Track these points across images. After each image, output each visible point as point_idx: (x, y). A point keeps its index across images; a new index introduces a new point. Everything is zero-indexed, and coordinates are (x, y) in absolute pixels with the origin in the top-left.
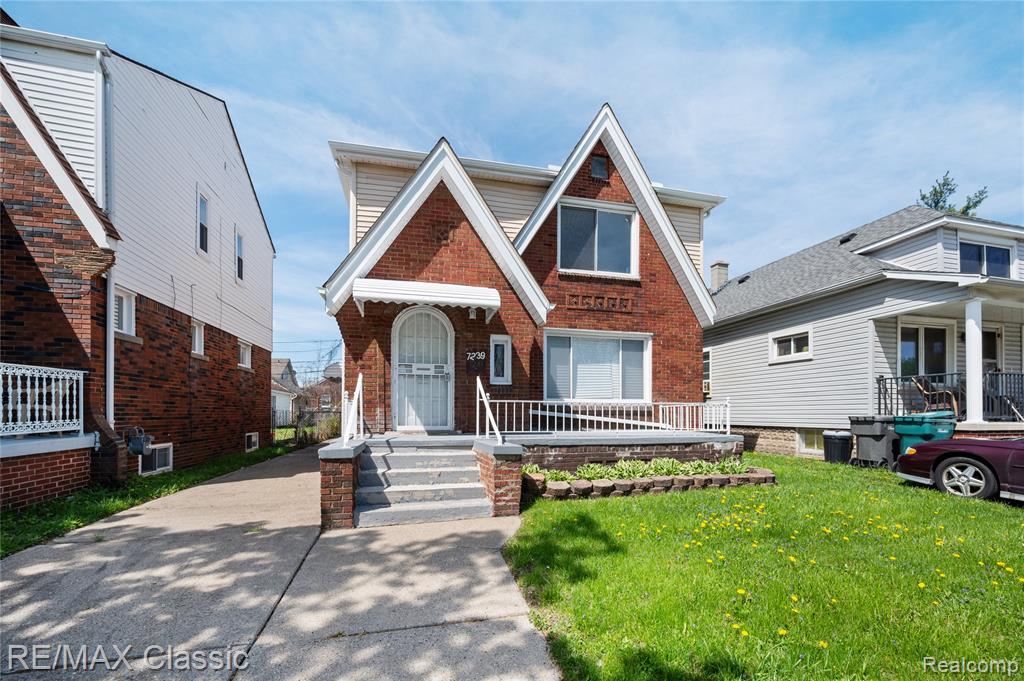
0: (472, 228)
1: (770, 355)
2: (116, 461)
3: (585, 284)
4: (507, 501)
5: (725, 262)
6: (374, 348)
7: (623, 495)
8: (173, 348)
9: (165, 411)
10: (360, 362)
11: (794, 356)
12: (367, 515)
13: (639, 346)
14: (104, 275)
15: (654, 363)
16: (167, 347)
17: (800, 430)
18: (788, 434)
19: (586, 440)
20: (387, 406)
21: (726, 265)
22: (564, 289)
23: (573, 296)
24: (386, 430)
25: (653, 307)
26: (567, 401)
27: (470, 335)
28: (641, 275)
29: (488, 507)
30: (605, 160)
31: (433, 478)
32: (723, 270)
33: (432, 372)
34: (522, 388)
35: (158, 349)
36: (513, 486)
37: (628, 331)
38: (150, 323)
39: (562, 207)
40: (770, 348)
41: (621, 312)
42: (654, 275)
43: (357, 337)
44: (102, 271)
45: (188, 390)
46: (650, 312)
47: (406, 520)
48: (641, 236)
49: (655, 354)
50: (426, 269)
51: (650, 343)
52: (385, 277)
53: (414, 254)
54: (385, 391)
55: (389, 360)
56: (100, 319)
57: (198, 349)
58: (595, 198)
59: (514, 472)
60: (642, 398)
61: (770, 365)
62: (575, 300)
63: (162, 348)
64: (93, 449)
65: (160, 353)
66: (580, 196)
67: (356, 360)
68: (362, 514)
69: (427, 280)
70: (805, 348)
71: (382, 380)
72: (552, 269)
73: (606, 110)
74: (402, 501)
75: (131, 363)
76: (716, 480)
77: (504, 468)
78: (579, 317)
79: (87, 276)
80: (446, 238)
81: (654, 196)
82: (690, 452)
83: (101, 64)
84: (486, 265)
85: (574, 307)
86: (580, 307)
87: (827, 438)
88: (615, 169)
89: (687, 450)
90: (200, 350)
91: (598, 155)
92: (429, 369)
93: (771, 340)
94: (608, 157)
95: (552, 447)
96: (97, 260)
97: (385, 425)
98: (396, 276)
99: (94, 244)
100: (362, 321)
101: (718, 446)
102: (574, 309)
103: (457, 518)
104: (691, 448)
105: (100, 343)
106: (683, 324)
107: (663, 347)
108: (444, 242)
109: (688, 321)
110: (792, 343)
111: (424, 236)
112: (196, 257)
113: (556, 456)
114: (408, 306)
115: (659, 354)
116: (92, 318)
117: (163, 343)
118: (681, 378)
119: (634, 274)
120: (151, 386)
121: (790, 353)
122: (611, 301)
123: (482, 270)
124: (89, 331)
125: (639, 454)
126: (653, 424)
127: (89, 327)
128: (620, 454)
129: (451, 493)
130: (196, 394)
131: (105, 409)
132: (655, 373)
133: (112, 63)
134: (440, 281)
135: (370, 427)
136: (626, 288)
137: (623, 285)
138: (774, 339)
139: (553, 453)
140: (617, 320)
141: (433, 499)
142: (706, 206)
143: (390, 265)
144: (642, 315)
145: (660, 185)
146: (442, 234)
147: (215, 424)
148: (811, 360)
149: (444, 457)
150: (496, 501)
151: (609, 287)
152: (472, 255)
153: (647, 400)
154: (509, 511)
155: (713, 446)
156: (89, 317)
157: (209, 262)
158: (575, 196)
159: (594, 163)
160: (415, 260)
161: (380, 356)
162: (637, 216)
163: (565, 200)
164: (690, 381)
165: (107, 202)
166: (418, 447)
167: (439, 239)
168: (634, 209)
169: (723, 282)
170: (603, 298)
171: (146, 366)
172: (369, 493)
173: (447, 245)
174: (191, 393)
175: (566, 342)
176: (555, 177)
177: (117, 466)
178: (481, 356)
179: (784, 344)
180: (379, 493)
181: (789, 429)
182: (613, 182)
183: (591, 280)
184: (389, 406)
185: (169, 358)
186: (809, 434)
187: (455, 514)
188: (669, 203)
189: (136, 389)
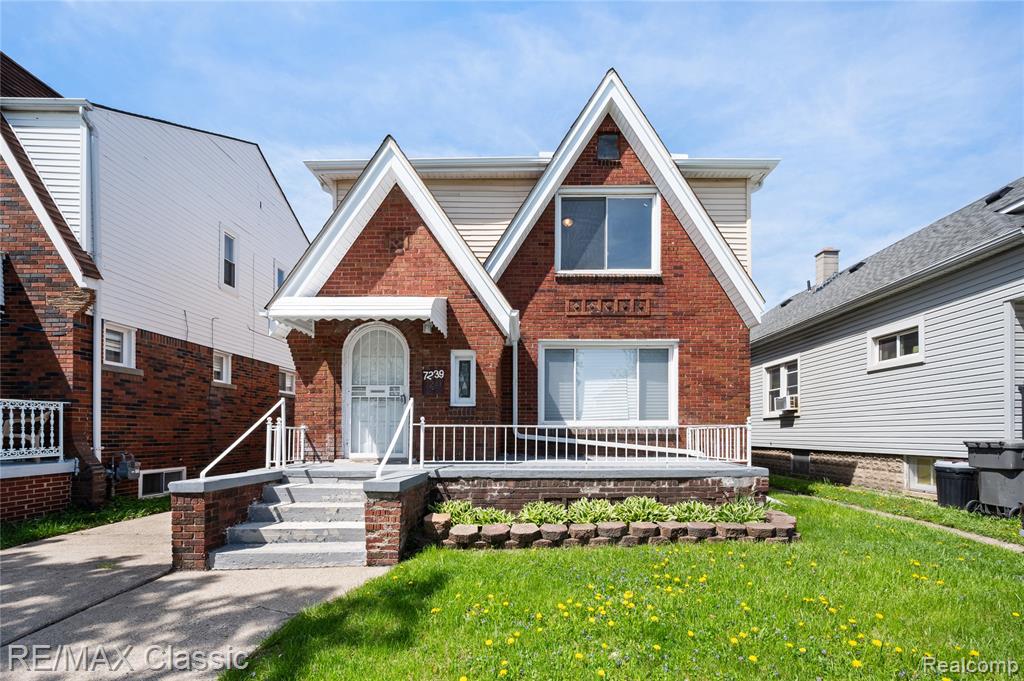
0: (430, 232)
1: (868, 361)
2: (91, 485)
3: (589, 286)
4: (383, 548)
5: (835, 249)
6: (324, 370)
7: (550, 545)
8: (187, 379)
9: (175, 437)
10: (310, 386)
11: (901, 359)
12: (223, 556)
13: (664, 355)
14: (88, 313)
15: (680, 375)
16: (179, 377)
17: (909, 459)
18: (893, 464)
19: (540, 472)
20: (337, 432)
21: (836, 253)
22: (564, 294)
23: (575, 301)
24: (336, 457)
25: (679, 307)
26: (570, 424)
27: (427, 352)
28: (662, 269)
29: (363, 553)
30: (616, 137)
31: (330, 515)
32: (831, 259)
33: (386, 395)
34: (487, 410)
35: (166, 379)
36: (389, 530)
37: (646, 338)
38: (156, 355)
39: (563, 200)
40: (869, 351)
41: (637, 317)
42: (681, 268)
43: (307, 359)
44: (85, 308)
45: (207, 417)
46: (675, 314)
47: (266, 563)
48: (662, 222)
49: (681, 365)
50: (379, 283)
51: (676, 351)
52: (336, 294)
53: (366, 267)
54: (335, 416)
55: (340, 383)
56: (85, 353)
57: (226, 379)
58: (602, 184)
59: (390, 513)
60: (667, 418)
61: (869, 373)
62: (576, 305)
63: (171, 378)
64: (74, 473)
65: (168, 383)
66: (582, 184)
67: (306, 384)
68: (218, 556)
69: (380, 294)
70: (915, 348)
71: (332, 404)
72: (548, 272)
73: (612, 76)
74: (279, 540)
75: (128, 393)
76: (693, 530)
77: (377, 508)
78: (582, 325)
79: (70, 315)
80: (401, 247)
81: (676, 171)
82: (686, 489)
83: (84, 118)
84: (445, 272)
85: (576, 313)
86: (582, 313)
87: (940, 471)
88: (629, 146)
89: (682, 486)
90: (227, 378)
91: (607, 133)
92: (383, 391)
93: (870, 341)
94: (619, 133)
95: (497, 480)
96: (78, 299)
97: (335, 452)
98: (347, 292)
99: (75, 284)
100: (313, 343)
101: (727, 482)
102: (574, 316)
103: (325, 564)
104: (688, 484)
105: (85, 377)
106: (722, 325)
107: (693, 355)
108: (398, 251)
109: (729, 321)
110: (898, 342)
111: (376, 247)
112: (219, 292)
113: (500, 491)
114: (364, 322)
115: (688, 364)
116: (74, 352)
117: (173, 373)
118: (718, 394)
119: (655, 270)
120: (155, 414)
121: (895, 356)
122: (623, 304)
123: (441, 278)
124: (72, 365)
125: (613, 490)
126: (677, 451)
127: (72, 361)
128: (587, 490)
129: (336, 534)
130: (219, 420)
131: (92, 437)
132: (682, 388)
133: (96, 116)
134: (394, 293)
135: (319, 454)
136: (643, 286)
137: (639, 283)
138: (875, 339)
139: (498, 487)
140: (630, 325)
141: (315, 540)
142: (755, 175)
143: (341, 281)
144: (664, 318)
145: (685, 157)
146: (396, 242)
147: (247, 448)
148: (922, 364)
149: (354, 490)
150: (368, 547)
151: (621, 288)
152: (430, 262)
153: (672, 421)
154: (385, 560)
155: (720, 481)
156: (72, 352)
157: (237, 297)
158: (577, 184)
159: (601, 143)
160: (367, 274)
161: (330, 379)
162: (659, 198)
163: (561, 191)
164: (731, 397)
165: (93, 245)
166: (339, 478)
167: (393, 248)
168: (653, 191)
169: (830, 274)
170: (612, 301)
171: (149, 395)
172: (243, 531)
173: (402, 254)
174: (211, 420)
175: (567, 355)
176: (547, 166)
177: (91, 490)
178: (440, 374)
179: (886, 344)
180: (254, 531)
181: (895, 456)
182: (625, 161)
183: (596, 280)
184: (340, 432)
185: (182, 388)
186: (921, 463)
187: (322, 561)
188: (694, 177)
189: (135, 417)
